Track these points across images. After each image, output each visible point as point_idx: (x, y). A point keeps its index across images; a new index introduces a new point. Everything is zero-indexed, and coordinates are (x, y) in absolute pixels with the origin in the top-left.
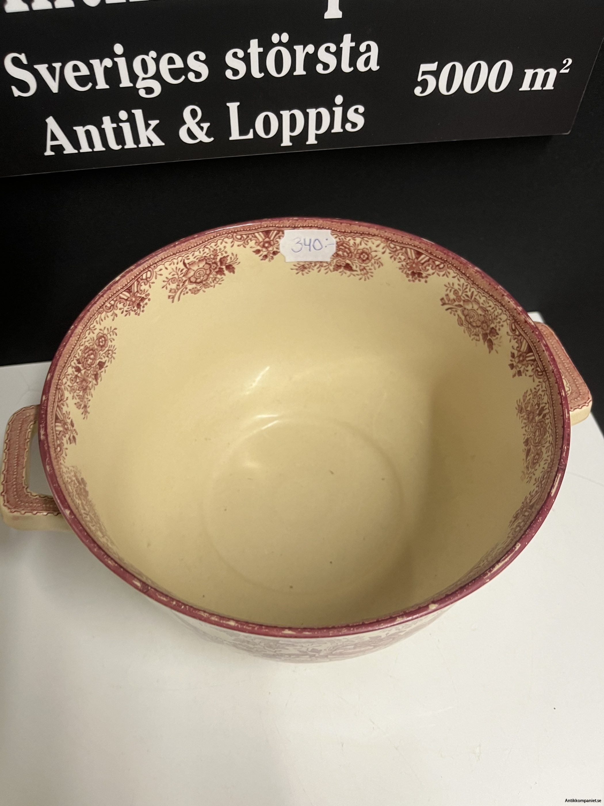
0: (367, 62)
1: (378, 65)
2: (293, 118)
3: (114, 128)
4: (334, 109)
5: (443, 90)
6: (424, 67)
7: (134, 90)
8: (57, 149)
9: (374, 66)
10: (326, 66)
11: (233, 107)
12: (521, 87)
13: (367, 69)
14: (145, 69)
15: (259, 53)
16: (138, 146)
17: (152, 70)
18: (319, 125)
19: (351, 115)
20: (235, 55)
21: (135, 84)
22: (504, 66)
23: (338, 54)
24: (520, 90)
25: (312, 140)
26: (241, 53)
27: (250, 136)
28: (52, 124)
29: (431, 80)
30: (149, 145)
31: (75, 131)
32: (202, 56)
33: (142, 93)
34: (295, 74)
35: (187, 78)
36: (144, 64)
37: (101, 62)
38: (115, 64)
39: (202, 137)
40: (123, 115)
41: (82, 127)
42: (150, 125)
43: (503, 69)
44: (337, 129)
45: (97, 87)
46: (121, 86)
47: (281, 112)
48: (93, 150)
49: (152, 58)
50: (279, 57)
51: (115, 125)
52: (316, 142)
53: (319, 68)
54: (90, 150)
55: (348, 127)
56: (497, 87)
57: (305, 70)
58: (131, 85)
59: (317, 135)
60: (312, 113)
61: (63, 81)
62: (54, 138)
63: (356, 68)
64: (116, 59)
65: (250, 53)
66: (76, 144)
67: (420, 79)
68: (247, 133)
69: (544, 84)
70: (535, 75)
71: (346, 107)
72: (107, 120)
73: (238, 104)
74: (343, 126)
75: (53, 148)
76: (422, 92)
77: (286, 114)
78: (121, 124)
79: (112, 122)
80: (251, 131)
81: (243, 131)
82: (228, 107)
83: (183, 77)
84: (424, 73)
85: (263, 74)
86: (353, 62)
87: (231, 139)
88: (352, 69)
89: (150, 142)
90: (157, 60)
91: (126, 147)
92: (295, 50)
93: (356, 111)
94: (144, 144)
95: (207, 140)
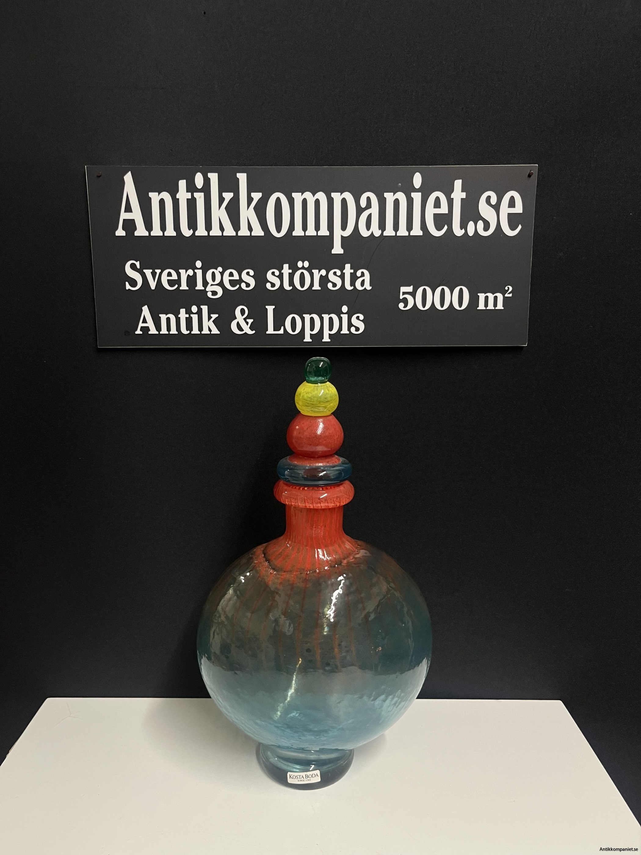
0: (363, 283)
1: (370, 286)
2: (312, 320)
3: (186, 318)
4: (342, 315)
5: (420, 306)
6: (403, 289)
7: (205, 292)
8: (146, 330)
9: (368, 286)
10: (334, 285)
11: (270, 309)
12: (478, 307)
13: (363, 288)
14: (214, 279)
15: (289, 273)
16: (201, 333)
17: (218, 280)
18: (331, 329)
19: (354, 320)
20: (273, 273)
21: (205, 288)
22: (461, 290)
23: (342, 277)
25: (326, 339)
26: (277, 273)
27: (281, 332)
28: (146, 311)
29: (410, 298)
30: (209, 333)
31: (160, 317)
32: (252, 273)
33: (209, 295)
34: (313, 289)
35: (240, 287)
36: (213, 274)
37: (186, 272)
38: (195, 274)
39: (247, 330)
40: (194, 309)
41: (165, 315)
42: (212, 317)
43: (461, 292)
44: (345, 331)
45: (181, 288)
46: (196, 288)
47: (304, 315)
48: (169, 333)
49: (219, 272)
50: (302, 276)
51: (187, 316)
52: (329, 340)
53: (330, 286)
54: (167, 333)
55: (353, 330)
56: (460, 305)
57: (320, 286)
58: (203, 288)
59: (329, 334)
60: (326, 317)
61: (159, 282)
62: (145, 321)
63: (355, 287)
64: (196, 271)
65: (283, 273)
66: (158, 328)
67: (401, 297)
68: (279, 330)
69: (495, 305)
70: (487, 298)
71: (350, 315)
72: (183, 311)
73: (274, 307)
74: (349, 329)
75: (142, 329)
76: (404, 307)
77: (307, 317)
78: (192, 315)
79: (186, 313)
80: (282, 327)
81: (276, 328)
82: (267, 309)
83: (238, 286)
84: (404, 293)
85: (291, 288)
86: (353, 283)
87: (267, 333)
88: (352, 288)
89: (210, 330)
90: (222, 274)
91: (192, 333)
92: (313, 273)
93: (358, 318)
94: (205, 331)
95: (251, 332)
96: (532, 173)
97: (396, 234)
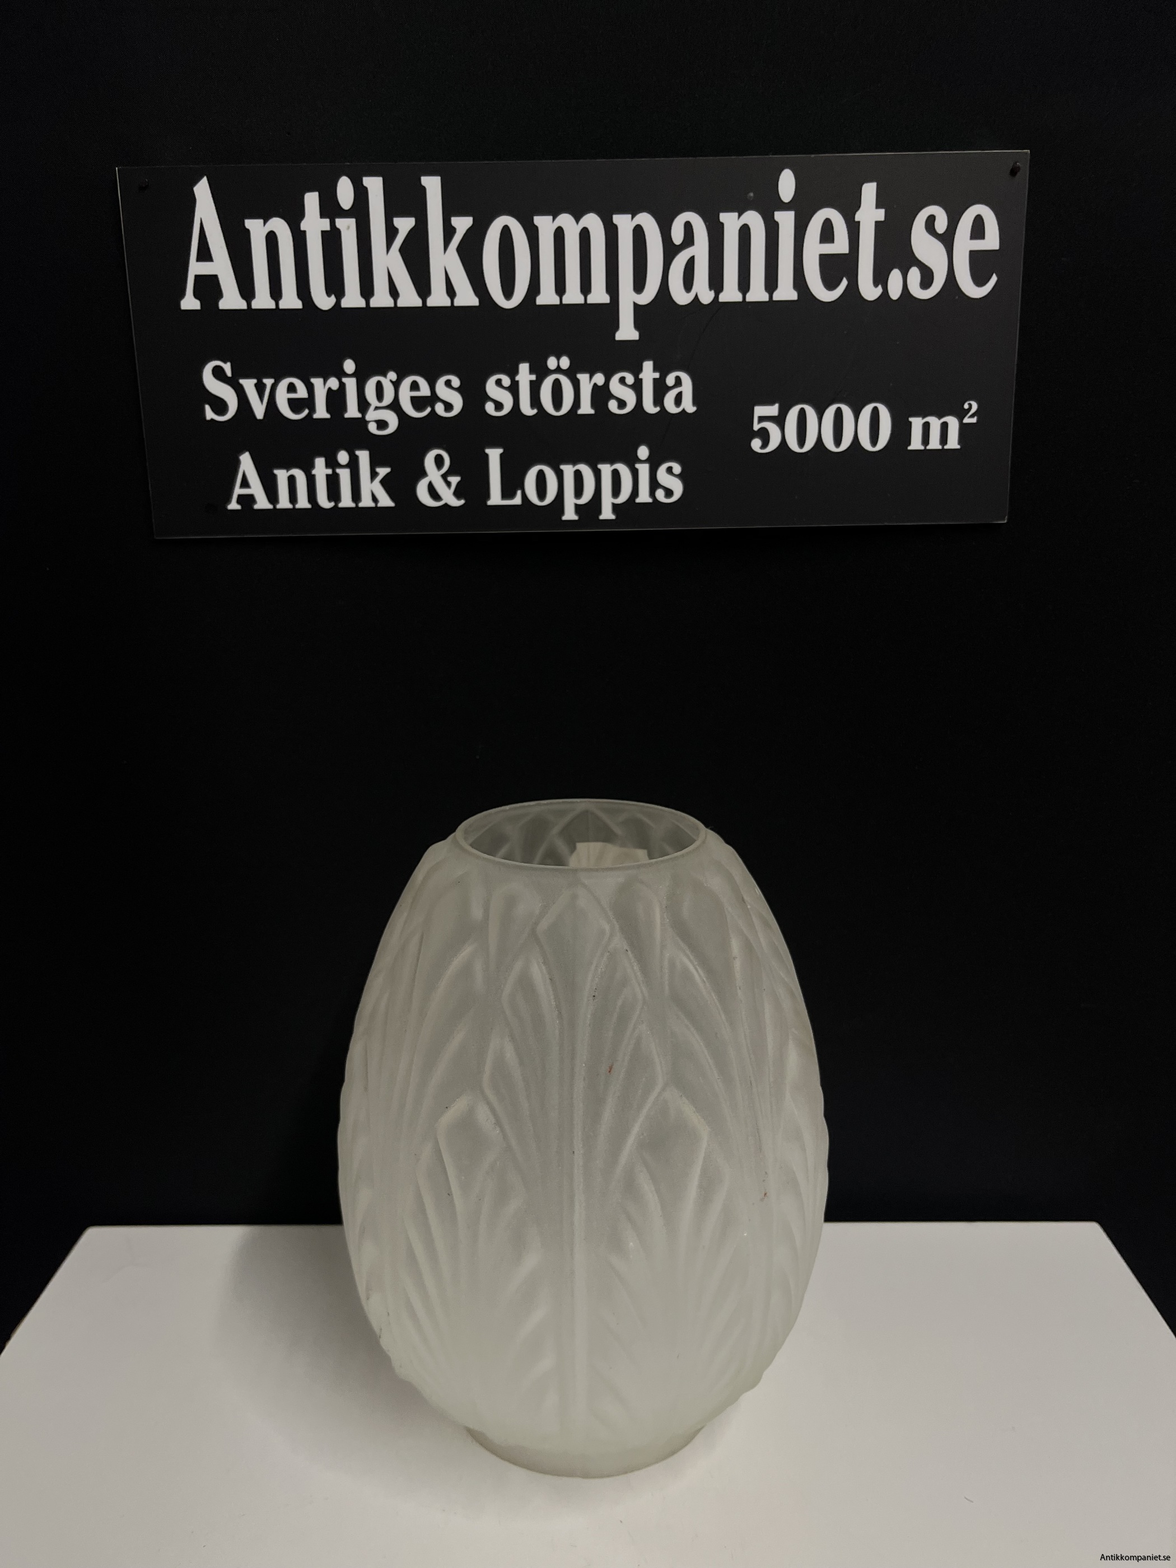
0: (678, 400)
1: (694, 405)
2: (578, 476)
3: (328, 476)
4: (637, 466)
5: (793, 444)
6: (760, 411)
7: (362, 422)
8: (247, 500)
9: (688, 405)
10: (622, 404)
11: (494, 455)
12: (909, 444)
13: (679, 410)
14: (380, 395)
15: (531, 382)
16: (357, 505)
17: (389, 397)
18: (616, 491)
19: (662, 474)
20: (499, 383)
21: (364, 415)
22: (875, 413)
23: (637, 387)
24: (909, 448)
25: (607, 513)
26: (506, 381)
27: (517, 500)
28: (246, 463)
29: (773, 429)
30: (373, 505)
31: (275, 476)
32: (456, 382)
33: (372, 428)
34: (580, 412)
35: (433, 411)
36: (379, 387)
37: (325, 383)
38: (342, 386)
39: (449, 498)
40: (343, 457)
41: (285, 470)
42: (378, 474)
43: (875, 415)
44: (644, 497)
45: (315, 416)
46: (347, 416)
47: (562, 467)
48: (294, 506)
49: (391, 381)
50: (557, 387)
51: (330, 471)
52: (613, 517)
53: (613, 406)
54: (291, 507)
55: (660, 495)
56: (874, 443)
57: (593, 407)
58: (359, 415)
59: (613, 503)
60: (606, 469)
61: (272, 405)
62: (245, 484)
63: (663, 408)
64: (344, 380)
65: (518, 381)
66: (272, 494)
67: (756, 427)
68: (513, 496)
69: (944, 439)
70: (926, 427)
71: (654, 464)
72: (320, 462)
73: (501, 451)
74: (652, 494)
75: (241, 499)
77: (568, 470)
78: (338, 471)
79: (327, 466)
80: (519, 493)
81: (507, 492)
82: (487, 456)
83: (429, 410)
84: (762, 419)
85: (535, 411)
86: (658, 400)
87: (490, 503)
88: (658, 409)
89: (375, 499)
90: (396, 385)
91: (341, 505)
92: (578, 381)
93: (670, 470)
94: (366, 502)
95: (456, 503)
96: (1019, 168)
97: (744, 298)
